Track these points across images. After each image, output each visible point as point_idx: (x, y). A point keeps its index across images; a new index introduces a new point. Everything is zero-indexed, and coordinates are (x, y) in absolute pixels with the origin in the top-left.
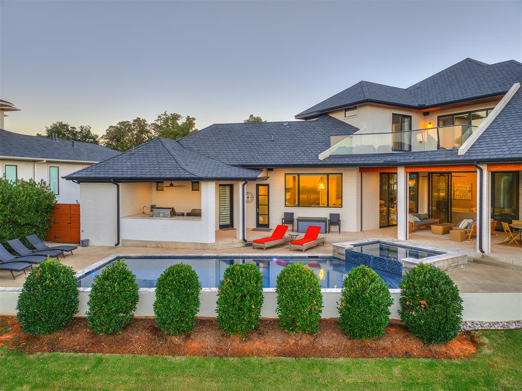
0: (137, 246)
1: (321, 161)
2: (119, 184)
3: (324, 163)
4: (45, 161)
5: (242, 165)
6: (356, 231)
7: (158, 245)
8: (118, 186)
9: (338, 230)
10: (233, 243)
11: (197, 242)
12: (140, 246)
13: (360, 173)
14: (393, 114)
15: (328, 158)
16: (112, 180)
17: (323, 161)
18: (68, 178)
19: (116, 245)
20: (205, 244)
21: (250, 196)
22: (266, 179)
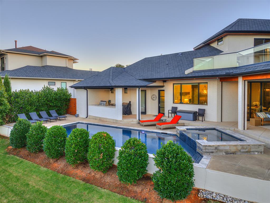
0: (93, 119)
1: (186, 75)
2: (88, 89)
3: (188, 76)
4: (77, 80)
5: (143, 79)
6: (217, 121)
7: (100, 119)
8: (87, 90)
9: (202, 120)
10: (132, 121)
11: (114, 119)
12: (94, 119)
13: (221, 82)
14: (254, 38)
15: (191, 73)
16: (83, 87)
17: (187, 75)
18: (71, 87)
19: (86, 118)
20: (117, 120)
21: (155, 97)
22: (163, 87)
